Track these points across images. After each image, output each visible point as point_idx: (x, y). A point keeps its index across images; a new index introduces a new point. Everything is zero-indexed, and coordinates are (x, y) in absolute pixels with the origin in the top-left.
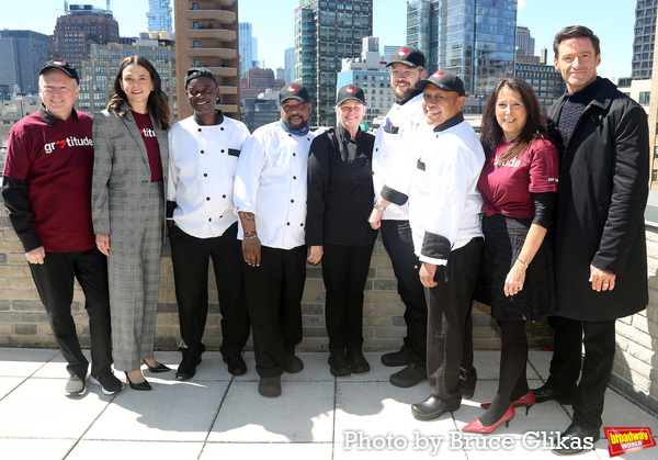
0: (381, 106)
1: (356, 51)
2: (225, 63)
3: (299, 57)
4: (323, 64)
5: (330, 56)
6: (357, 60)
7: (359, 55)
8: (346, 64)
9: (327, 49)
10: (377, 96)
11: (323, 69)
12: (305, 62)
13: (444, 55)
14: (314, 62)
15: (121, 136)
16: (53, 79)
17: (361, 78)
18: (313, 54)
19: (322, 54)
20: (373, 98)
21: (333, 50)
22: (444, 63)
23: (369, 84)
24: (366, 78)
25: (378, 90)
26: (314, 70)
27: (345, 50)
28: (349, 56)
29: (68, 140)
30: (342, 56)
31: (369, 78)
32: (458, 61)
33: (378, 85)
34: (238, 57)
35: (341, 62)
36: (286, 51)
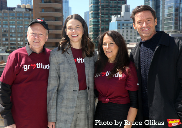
0: (131, 38)
1: (119, 12)
2: (57, 19)
3: (91, 16)
4: (103, 19)
5: (106, 15)
6: (119, 16)
7: (120, 14)
8: (114, 18)
9: (105, 11)
10: (129, 33)
11: (102, 21)
12: (94, 18)
13: (163, 12)
14: (98, 18)
15: (63, 63)
16: (36, 29)
17: (121, 25)
18: (98, 14)
19: (102, 14)
20: (127, 35)
21: (107, 12)
22: (163, 16)
23: (125, 28)
24: (123, 25)
25: (129, 30)
26: (98, 21)
27: (113, 12)
28: (115, 14)
29: (37, 65)
30: (112, 14)
31: (125, 25)
32: (171, 14)
33: (129, 28)
34: (62, 16)
35: (111, 17)
36: (85, 13)
